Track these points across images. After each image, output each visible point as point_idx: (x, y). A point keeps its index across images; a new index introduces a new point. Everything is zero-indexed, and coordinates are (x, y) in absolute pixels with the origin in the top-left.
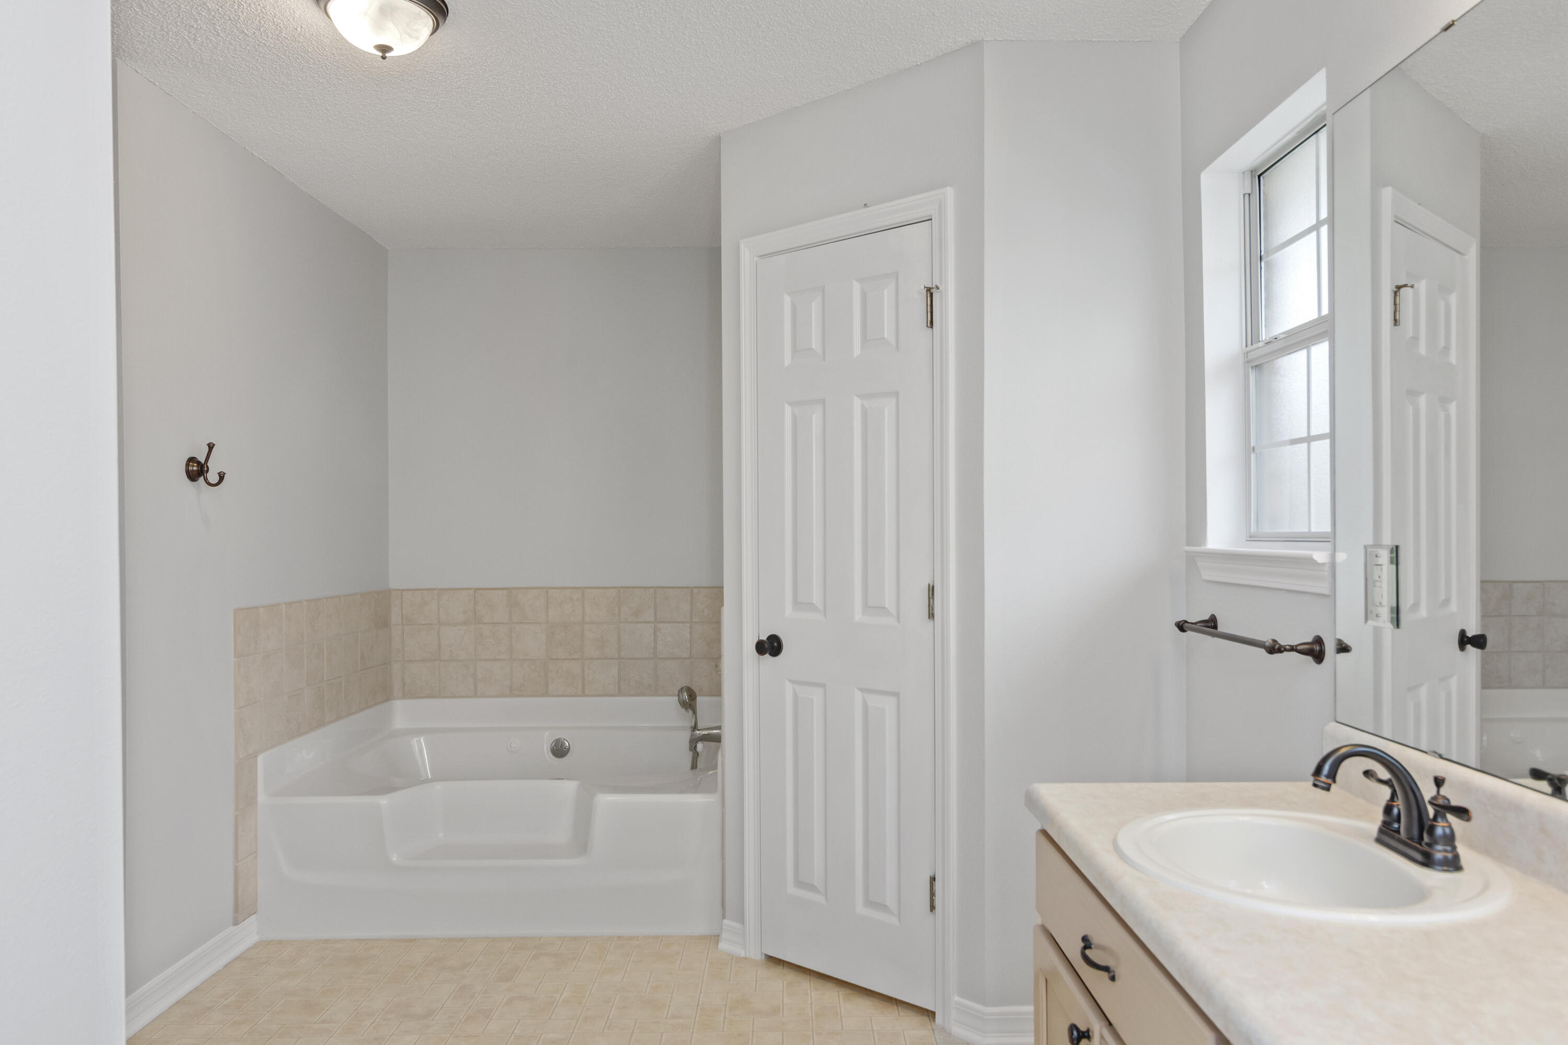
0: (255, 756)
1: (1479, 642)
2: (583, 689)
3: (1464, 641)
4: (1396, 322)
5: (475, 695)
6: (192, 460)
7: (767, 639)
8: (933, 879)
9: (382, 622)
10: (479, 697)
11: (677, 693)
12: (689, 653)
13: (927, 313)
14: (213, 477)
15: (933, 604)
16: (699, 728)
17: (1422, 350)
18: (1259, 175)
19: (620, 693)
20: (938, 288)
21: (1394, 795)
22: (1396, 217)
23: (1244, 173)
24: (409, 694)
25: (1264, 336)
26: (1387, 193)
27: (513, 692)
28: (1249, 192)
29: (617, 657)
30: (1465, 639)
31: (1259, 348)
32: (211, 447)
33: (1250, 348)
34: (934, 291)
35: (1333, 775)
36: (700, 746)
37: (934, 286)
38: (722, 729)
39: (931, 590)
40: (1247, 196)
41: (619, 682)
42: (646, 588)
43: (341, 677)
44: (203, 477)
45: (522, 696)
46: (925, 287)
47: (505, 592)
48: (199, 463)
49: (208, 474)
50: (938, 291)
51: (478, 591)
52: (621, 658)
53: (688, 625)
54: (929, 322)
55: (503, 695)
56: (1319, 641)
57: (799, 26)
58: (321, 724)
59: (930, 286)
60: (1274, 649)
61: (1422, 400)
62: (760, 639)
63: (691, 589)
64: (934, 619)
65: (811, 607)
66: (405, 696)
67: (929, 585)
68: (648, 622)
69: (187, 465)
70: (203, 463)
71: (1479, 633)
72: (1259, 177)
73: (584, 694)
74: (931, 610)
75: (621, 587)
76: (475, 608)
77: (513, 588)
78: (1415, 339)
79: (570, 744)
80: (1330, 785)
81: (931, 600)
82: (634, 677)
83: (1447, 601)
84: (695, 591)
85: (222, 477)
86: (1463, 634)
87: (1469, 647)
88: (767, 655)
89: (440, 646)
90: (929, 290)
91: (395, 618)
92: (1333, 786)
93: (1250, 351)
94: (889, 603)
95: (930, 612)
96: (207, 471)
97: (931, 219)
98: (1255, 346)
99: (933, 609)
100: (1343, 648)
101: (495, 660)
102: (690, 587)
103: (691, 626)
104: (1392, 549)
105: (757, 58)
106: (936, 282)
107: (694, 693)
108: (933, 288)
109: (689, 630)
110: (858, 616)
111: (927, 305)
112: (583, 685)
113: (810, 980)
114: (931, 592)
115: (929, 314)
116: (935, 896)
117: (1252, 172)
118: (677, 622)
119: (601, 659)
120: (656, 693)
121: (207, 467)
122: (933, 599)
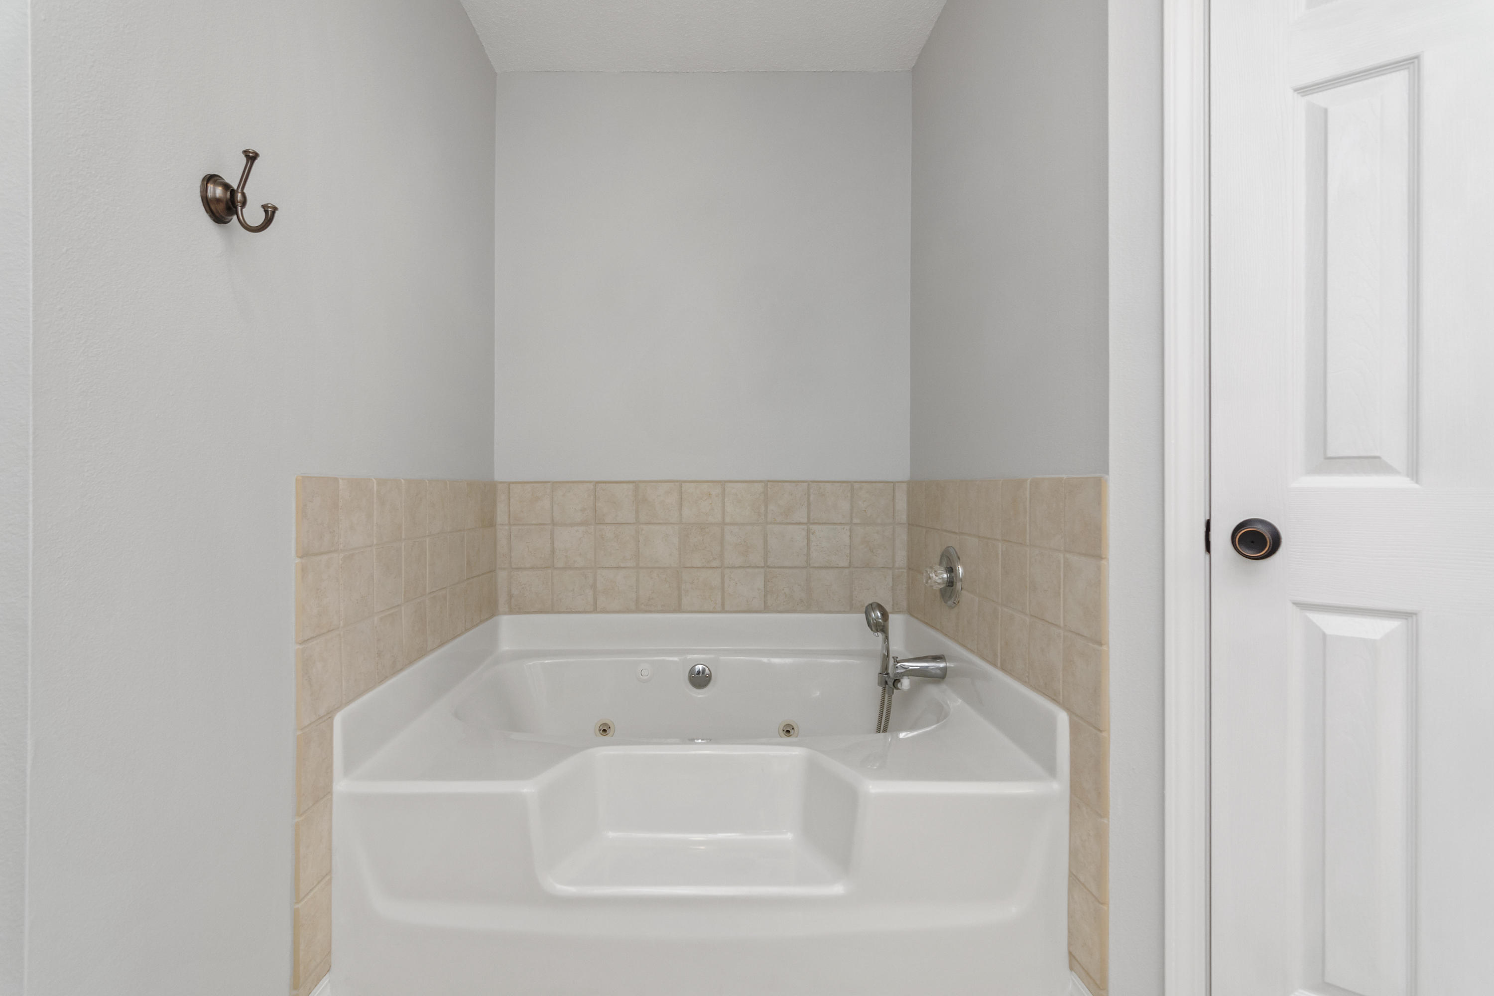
0: (330, 715)
2: (723, 605)
5: (595, 610)
6: (211, 179)
9: (488, 522)
10: (598, 612)
12: (849, 561)
14: (253, 214)
19: (766, 609)
24: (516, 609)
27: (640, 606)
29: (763, 565)
32: (251, 157)
36: (906, 683)
41: (765, 596)
42: (799, 482)
43: (445, 588)
44: (235, 217)
45: (651, 612)
47: (631, 486)
48: (226, 187)
49: (244, 210)
51: (600, 484)
52: (768, 567)
53: (847, 527)
55: (628, 611)
58: (423, 653)
63: (851, 483)
66: (511, 612)
68: (800, 524)
69: (204, 190)
70: (235, 188)
73: (723, 611)
75: (769, 481)
76: (595, 506)
77: (640, 482)
79: (711, 669)
82: (783, 590)
84: (856, 486)
85: (270, 213)
89: (553, 551)
91: (501, 517)
96: (244, 203)
101: (619, 568)
102: (850, 482)
103: (850, 529)
107: (887, 610)
109: (848, 533)
112: (723, 598)
118: (835, 524)
119: (743, 567)
120: (808, 609)
121: (244, 195)
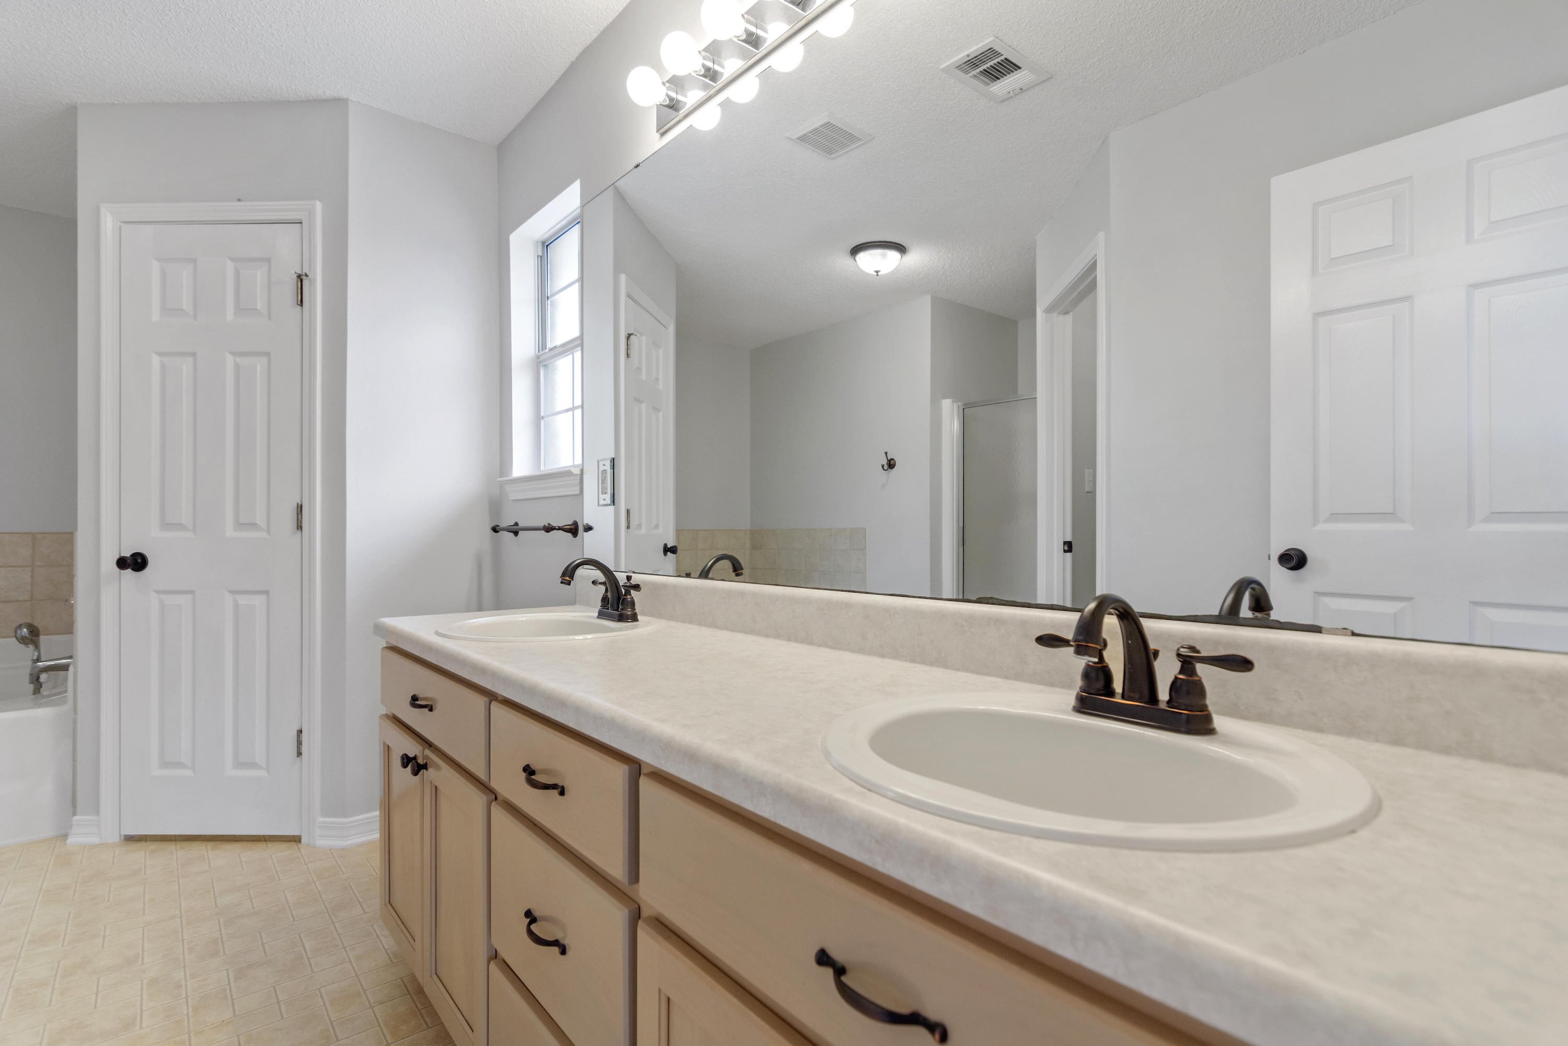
1: (673, 550)
3: (667, 550)
4: (628, 355)
7: (131, 556)
8: (300, 732)
11: (13, 634)
12: (30, 596)
13: (298, 294)
15: (302, 518)
16: (42, 660)
17: (644, 377)
18: (546, 245)
20: (306, 275)
21: (606, 590)
22: (628, 293)
23: (537, 242)
25: (549, 345)
26: (623, 277)
28: (541, 255)
30: (667, 549)
31: (546, 353)
33: (541, 353)
34: (304, 277)
35: (572, 577)
36: (43, 677)
37: (304, 274)
38: (74, 657)
39: (300, 508)
40: (539, 258)
46: (295, 273)
50: (307, 278)
53: (29, 569)
54: (299, 301)
56: (575, 524)
57: (170, 28)
59: (300, 273)
60: (549, 529)
61: (644, 406)
62: (122, 555)
63: (33, 535)
64: (302, 531)
65: (179, 526)
67: (298, 504)
71: (674, 545)
72: (547, 246)
74: (299, 523)
78: (639, 369)
80: (570, 581)
81: (300, 516)
83: (657, 526)
84: (39, 536)
86: (665, 545)
87: (669, 553)
88: (129, 570)
90: (299, 276)
92: (572, 582)
93: (541, 355)
94: (260, 520)
95: (299, 525)
97: (301, 223)
98: (544, 352)
99: (301, 522)
100: (588, 528)
102: (32, 533)
103: (32, 570)
104: (611, 460)
105: (122, 43)
106: (306, 270)
107: (36, 628)
108: (303, 275)
109: (30, 574)
110: (230, 532)
111: (298, 288)
113: (176, 844)
114: (299, 509)
115: (299, 295)
116: (301, 745)
117: (543, 243)
122: (302, 515)
